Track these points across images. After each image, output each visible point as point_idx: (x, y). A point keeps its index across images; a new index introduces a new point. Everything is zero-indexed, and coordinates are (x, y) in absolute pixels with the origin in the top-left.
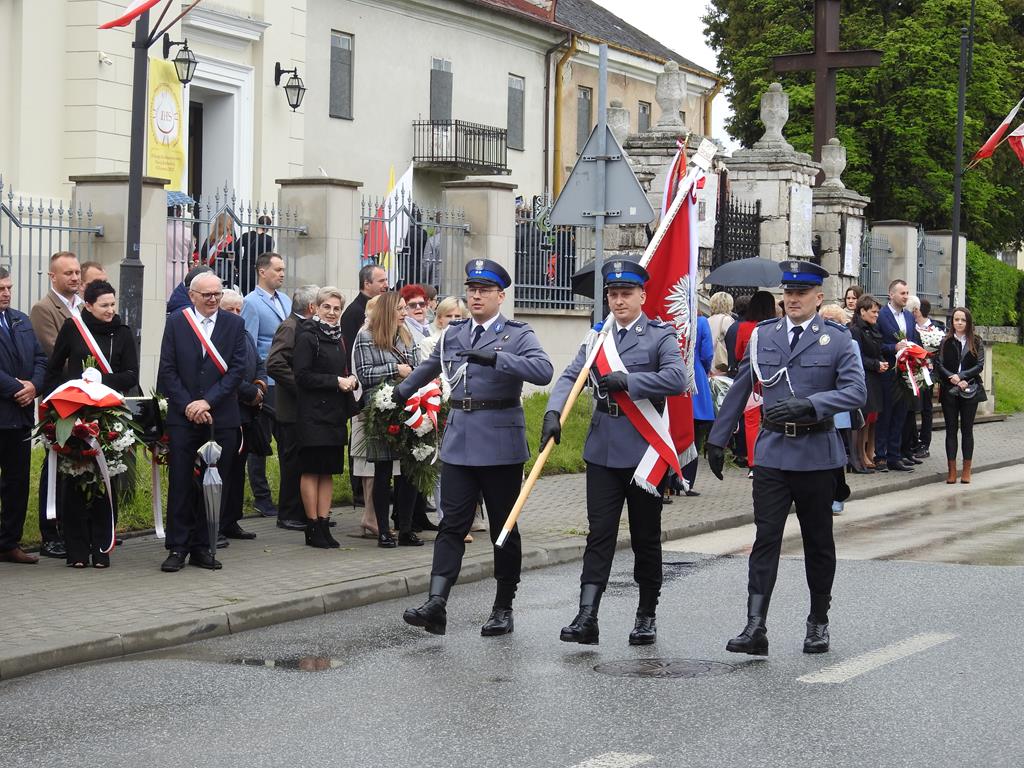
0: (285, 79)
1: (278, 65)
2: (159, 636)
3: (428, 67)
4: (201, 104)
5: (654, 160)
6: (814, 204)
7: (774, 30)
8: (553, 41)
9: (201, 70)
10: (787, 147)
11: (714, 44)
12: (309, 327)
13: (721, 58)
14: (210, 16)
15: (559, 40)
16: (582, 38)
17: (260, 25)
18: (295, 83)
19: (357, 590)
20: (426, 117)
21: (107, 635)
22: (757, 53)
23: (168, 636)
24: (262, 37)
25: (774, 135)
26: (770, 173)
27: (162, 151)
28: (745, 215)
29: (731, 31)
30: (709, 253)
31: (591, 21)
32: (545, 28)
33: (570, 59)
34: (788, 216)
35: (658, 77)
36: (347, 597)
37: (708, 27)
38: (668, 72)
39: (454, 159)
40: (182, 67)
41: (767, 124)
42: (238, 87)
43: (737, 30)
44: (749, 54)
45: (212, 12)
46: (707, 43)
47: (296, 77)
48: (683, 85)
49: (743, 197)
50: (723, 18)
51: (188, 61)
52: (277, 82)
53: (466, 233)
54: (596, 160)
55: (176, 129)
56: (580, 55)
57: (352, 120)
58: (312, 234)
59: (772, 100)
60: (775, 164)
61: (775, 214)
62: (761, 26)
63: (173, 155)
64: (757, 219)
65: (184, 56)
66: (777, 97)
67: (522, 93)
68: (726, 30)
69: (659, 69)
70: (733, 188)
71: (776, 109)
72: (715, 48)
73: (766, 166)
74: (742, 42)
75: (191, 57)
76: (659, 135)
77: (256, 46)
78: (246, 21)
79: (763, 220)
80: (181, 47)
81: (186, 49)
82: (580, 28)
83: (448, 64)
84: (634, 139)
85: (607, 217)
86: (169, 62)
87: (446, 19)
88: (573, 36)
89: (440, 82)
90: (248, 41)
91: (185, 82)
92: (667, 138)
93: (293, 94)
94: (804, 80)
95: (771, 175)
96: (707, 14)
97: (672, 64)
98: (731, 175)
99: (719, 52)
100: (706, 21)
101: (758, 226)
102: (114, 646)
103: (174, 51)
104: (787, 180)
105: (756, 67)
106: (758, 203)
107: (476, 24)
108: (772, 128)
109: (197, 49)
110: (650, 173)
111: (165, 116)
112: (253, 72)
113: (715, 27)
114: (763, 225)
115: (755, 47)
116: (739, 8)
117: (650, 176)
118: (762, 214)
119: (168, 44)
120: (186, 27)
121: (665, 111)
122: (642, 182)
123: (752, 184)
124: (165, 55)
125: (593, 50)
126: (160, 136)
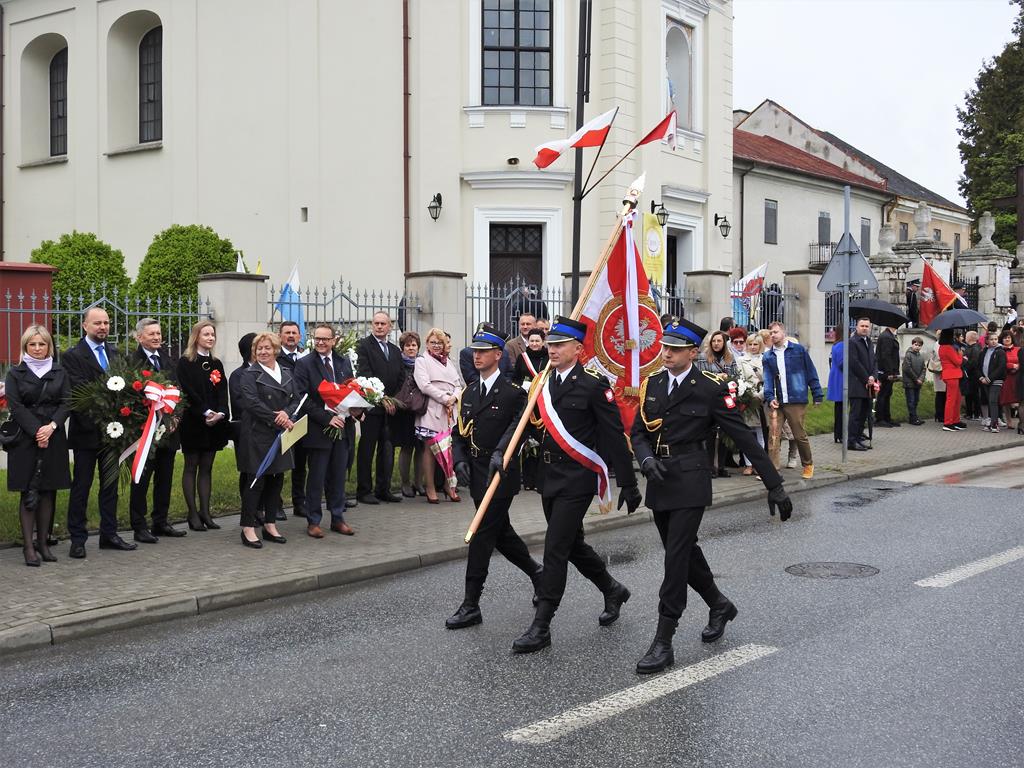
0: (720, 222)
1: (716, 215)
3: (818, 216)
4: (675, 237)
5: (912, 256)
6: (1011, 278)
7: (996, 185)
8: (886, 200)
9: (671, 218)
10: (995, 247)
11: (964, 195)
13: (968, 202)
14: (677, 191)
15: (889, 200)
16: (902, 198)
17: (706, 195)
18: (725, 224)
20: (817, 241)
24: (707, 201)
25: (987, 239)
26: (983, 261)
27: (651, 261)
29: (973, 188)
31: (908, 190)
32: (881, 193)
33: (896, 209)
34: (995, 285)
37: (961, 186)
38: (921, 207)
40: (661, 217)
41: (982, 234)
42: (694, 227)
43: (977, 187)
45: (678, 189)
46: (961, 195)
47: (725, 220)
48: (930, 214)
49: (967, 274)
50: (968, 182)
51: (664, 214)
52: (716, 224)
53: (797, 298)
54: (844, 253)
55: (659, 250)
56: (901, 207)
57: (777, 244)
58: (703, 300)
59: (985, 220)
60: (987, 256)
61: (987, 284)
62: (990, 184)
63: (658, 263)
64: (976, 287)
65: (662, 211)
66: (988, 219)
67: (869, 227)
68: (970, 187)
70: (959, 270)
71: (989, 226)
72: (965, 197)
73: (982, 257)
74: (979, 193)
75: (666, 212)
76: (914, 243)
77: (704, 205)
78: (697, 193)
79: (980, 287)
80: (661, 207)
81: (663, 208)
82: (900, 193)
83: (828, 214)
84: (900, 245)
85: (850, 286)
86: (654, 215)
87: (827, 191)
88: (896, 197)
89: (824, 223)
90: (699, 203)
91: (663, 225)
92: (920, 244)
93: (724, 229)
94: (1013, 211)
95: (985, 262)
96: (960, 179)
97: (923, 203)
98: (961, 263)
99: (967, 199)
100: (960, 183)
101: (977, 293)
103: (657, 209)
104: (994, 265)
106: (977, 278)
108: (986, 236)
109: (669, 208)
110: (908, 263)
111: (652, 243)
112: (702, 219)
113: (965, 186)
114: (980, 290)
115: (985, 195)
116: (977, 175)
117: (908, 265)
118: (980, 283)
119: (653, 206)
120: (665, 197)
121: (919, 229)
122: (903, 268)
123: (973, 268)
124: (653, 212)
125: (908, 204)
126: (650, 253)
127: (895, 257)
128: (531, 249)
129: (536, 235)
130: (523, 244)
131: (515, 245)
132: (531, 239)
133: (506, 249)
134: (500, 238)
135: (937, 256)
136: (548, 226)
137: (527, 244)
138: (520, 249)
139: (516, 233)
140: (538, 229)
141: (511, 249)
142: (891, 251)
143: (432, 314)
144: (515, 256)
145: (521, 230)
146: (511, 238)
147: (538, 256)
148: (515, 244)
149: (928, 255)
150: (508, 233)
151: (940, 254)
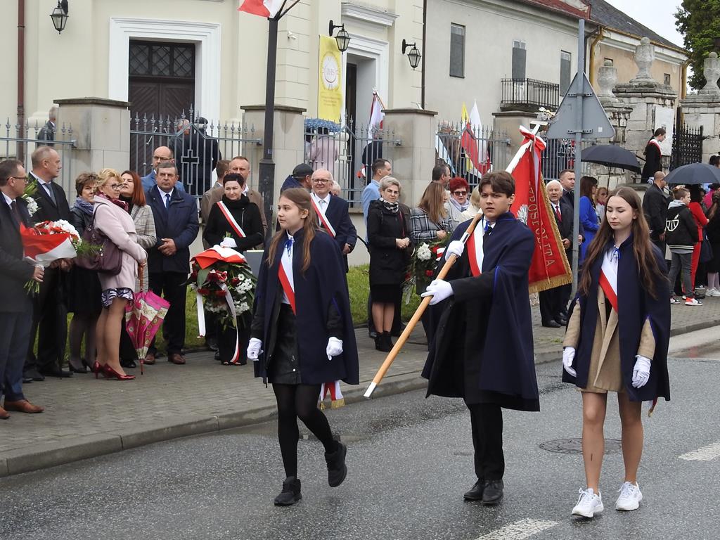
0: (408, 49)
1: (404, 41)
2: (246, 417)
3: (512, 46)
4: (356, 65)
5: (633, 100)
8: (588, 31)
9: (353, 43)
11: (682, 30)
12: (377, 205)
13: (686, 39)
14: (360, 10)
15: (592, 30)
16: (607, 29)
17: (392, 16)
18: (415, 52)
19: (397, 383)
20: (510, 76)
21: (208, 416)
22: (707, 36)
23: (253, 416)
24: (394, 23)
25: (712, 84)
26: (709, 109)
27: (328, 94)
28: (692, 135)
29: (691, 23)
30: (668, 159)
31: (613, 19)
33: (599, 42)
35: (637, 47)
36: (389, 388)
37: (678, 20)
38: (643, 45)
39: (526, 102)
40: (341, 41)
41: (707, 78)
42: (379, 55)
43: (696, 22)
44: (702, 36)
45: (361, 8)
46: (677, 30)
47: (415, 48)
48: (652, 53)
49: (692, 124)
50: (686, 16)
51: (344, 38)
52: (404, 52)
53: (508, 144)
54: (576, 96)
55: (337, 79)
56: (605, 39)
57: (464, 78)
58: (404, 144)
59: (711, 62)
60: (712, 103)
61: (712, 135)
63: (335, 96)
64: (700, 138)
65: (342, 34)
66: (714, 60)
67: (570, 62)
68: (689, 21)
69: (637, 43)
70: (686, 118)
71: (714, 69)
72: (682, 33)
73: (706, 104)
74: (698, 29)
75: (346, 35)
76: (637, 84)
77: (390, 29)
78: (383, 13)
79: (704, 138)
80: (340, 29)
81: (343, 30)
82: (606, 23)
83: (524, 44)
84: (621, 87)
85: (583, 133)
86: (333, 38)
87: (523, 17)
88: (601, 28)
89: (519, 55)
90: (385, 26)
91: (343, 50)
92: (642, 87)
93: (413, 59)
95: (710, 110)
96: (677, 12)
97: (646, 40)
98: (685, 110)
99: (685, 36)
100: (677, 16)
101: (701, 142)
102: (211, 425)
103: (336, 31)
105: (706, 44)
106: (701, 128)
107: (541, 20)
108: (710, 81)
109: (349, 30)
110: (629, 108)
111: (329, 72)
112: (388, 45)
113: (682, 20)
114: (704, 141)
115: (706, 32)
116: (698, 8)
117: (629, 110)
118: (704, 135)
119: (332, 27)
120: (344, 17)
121: (641, 69)
122: (624, 113)
123: (697, 116)
124: (331, 34)
125: (614, 36)
126: (327, 84)
127: (616, 101)
128: (180, 74)
129: (188, 55)
130: (170, 67)
131: (161, 68)
132: (180, 60)
133: (150, 72)
134: (141, 58)
135: (661, 101)
136: (204, 46)
137: (175, 67)
138: (167, 73)
139: (161, 53)
140: (191, 48)
141: (155, 73)
142: (611, 94)
143: (89, 151)
144: (160, 81)
145: (168, 48)
146: (155, 59)
147: (188, 82)
148: (161, 65)
149: (649, 100)
150: (151, 52)
151: (664, 99)
